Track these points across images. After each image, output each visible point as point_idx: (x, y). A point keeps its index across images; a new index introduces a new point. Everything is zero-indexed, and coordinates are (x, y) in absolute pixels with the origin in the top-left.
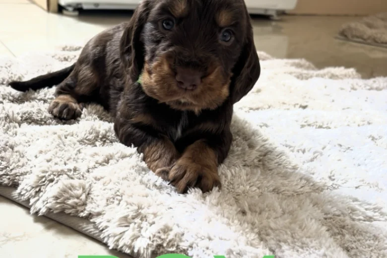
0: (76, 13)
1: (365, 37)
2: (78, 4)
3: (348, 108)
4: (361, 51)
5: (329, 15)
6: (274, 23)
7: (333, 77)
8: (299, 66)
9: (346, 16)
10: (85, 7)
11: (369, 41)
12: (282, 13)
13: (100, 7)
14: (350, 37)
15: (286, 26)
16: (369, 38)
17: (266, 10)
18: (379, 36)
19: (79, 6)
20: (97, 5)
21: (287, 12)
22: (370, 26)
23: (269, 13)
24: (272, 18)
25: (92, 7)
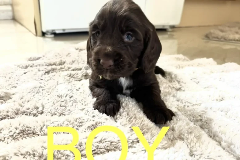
0: (53, 36)
1: (219, 37)
2: (53, 30)
3: (208, 87)
4: (218, 45)
5: (199, 26)
6: (169, 33)
7: (199, 65)
8: (178, 59)
9: (209, 26)
10: (57, 32)
11: (222, 40)
12: (173, 27)
13: (66, 31)
14: (211, 38)
15: (176, 34)
16: (222, 37)
17: (164, 26)
18: (227, 36)
19: (54, 32)
20: (64, 30)
21: (176, 26)
22: (222, 31)
23: (165, 28)
24: (168, 30)
25: (61, 32)
